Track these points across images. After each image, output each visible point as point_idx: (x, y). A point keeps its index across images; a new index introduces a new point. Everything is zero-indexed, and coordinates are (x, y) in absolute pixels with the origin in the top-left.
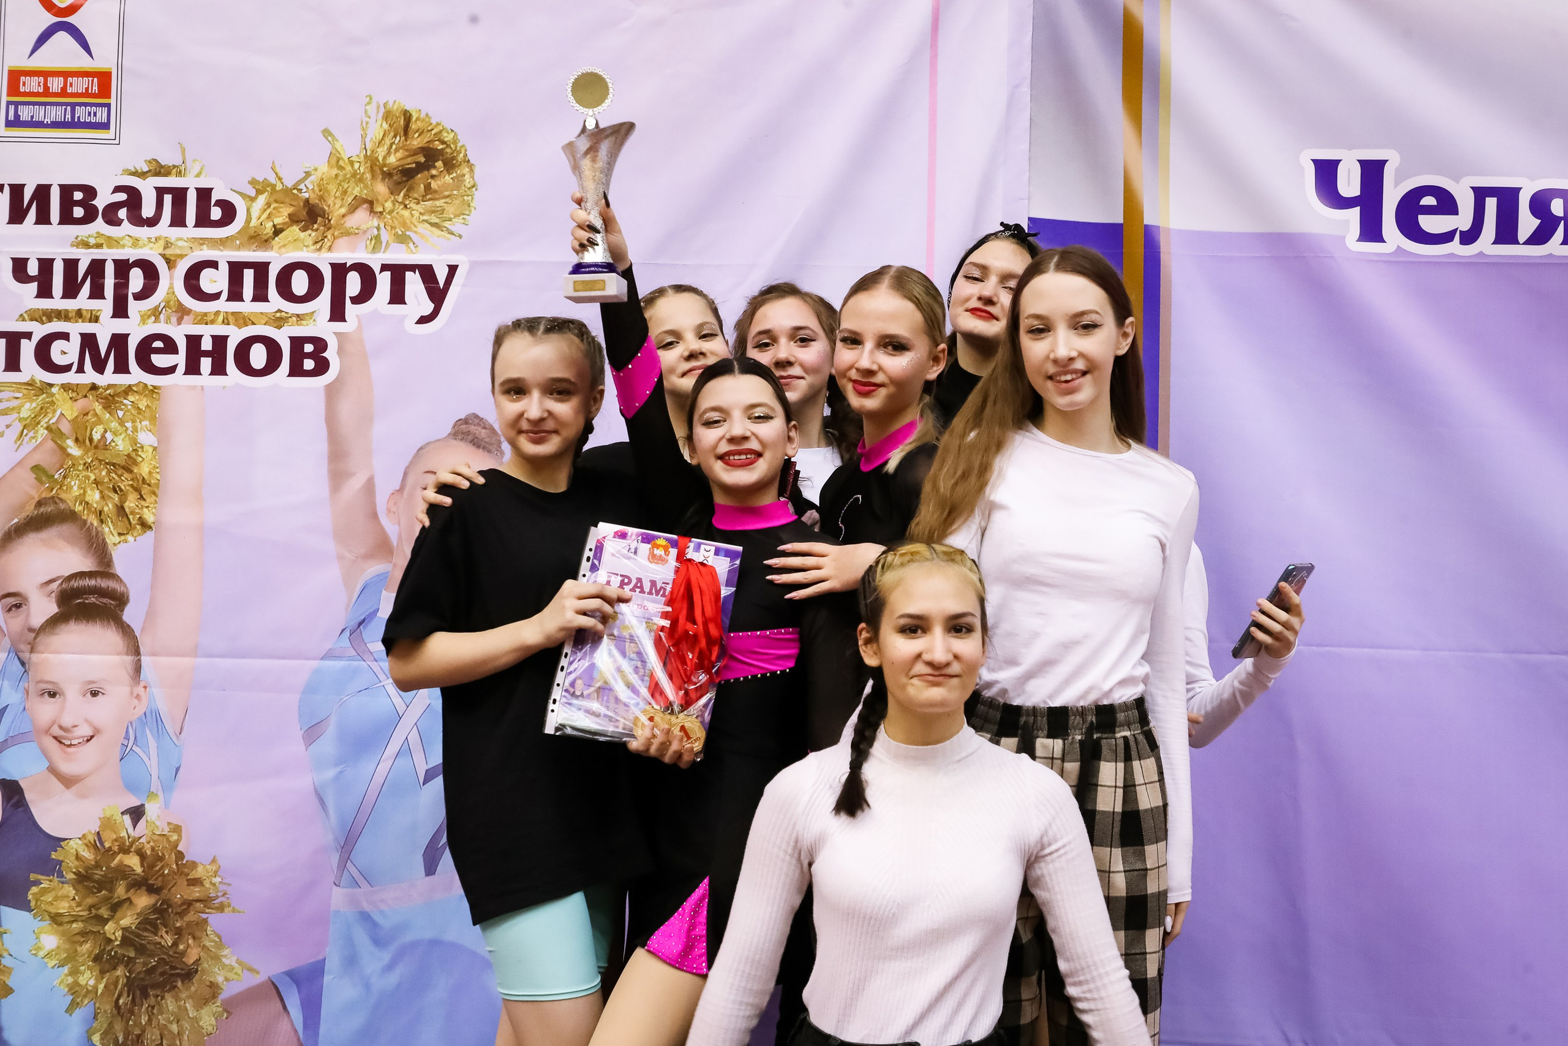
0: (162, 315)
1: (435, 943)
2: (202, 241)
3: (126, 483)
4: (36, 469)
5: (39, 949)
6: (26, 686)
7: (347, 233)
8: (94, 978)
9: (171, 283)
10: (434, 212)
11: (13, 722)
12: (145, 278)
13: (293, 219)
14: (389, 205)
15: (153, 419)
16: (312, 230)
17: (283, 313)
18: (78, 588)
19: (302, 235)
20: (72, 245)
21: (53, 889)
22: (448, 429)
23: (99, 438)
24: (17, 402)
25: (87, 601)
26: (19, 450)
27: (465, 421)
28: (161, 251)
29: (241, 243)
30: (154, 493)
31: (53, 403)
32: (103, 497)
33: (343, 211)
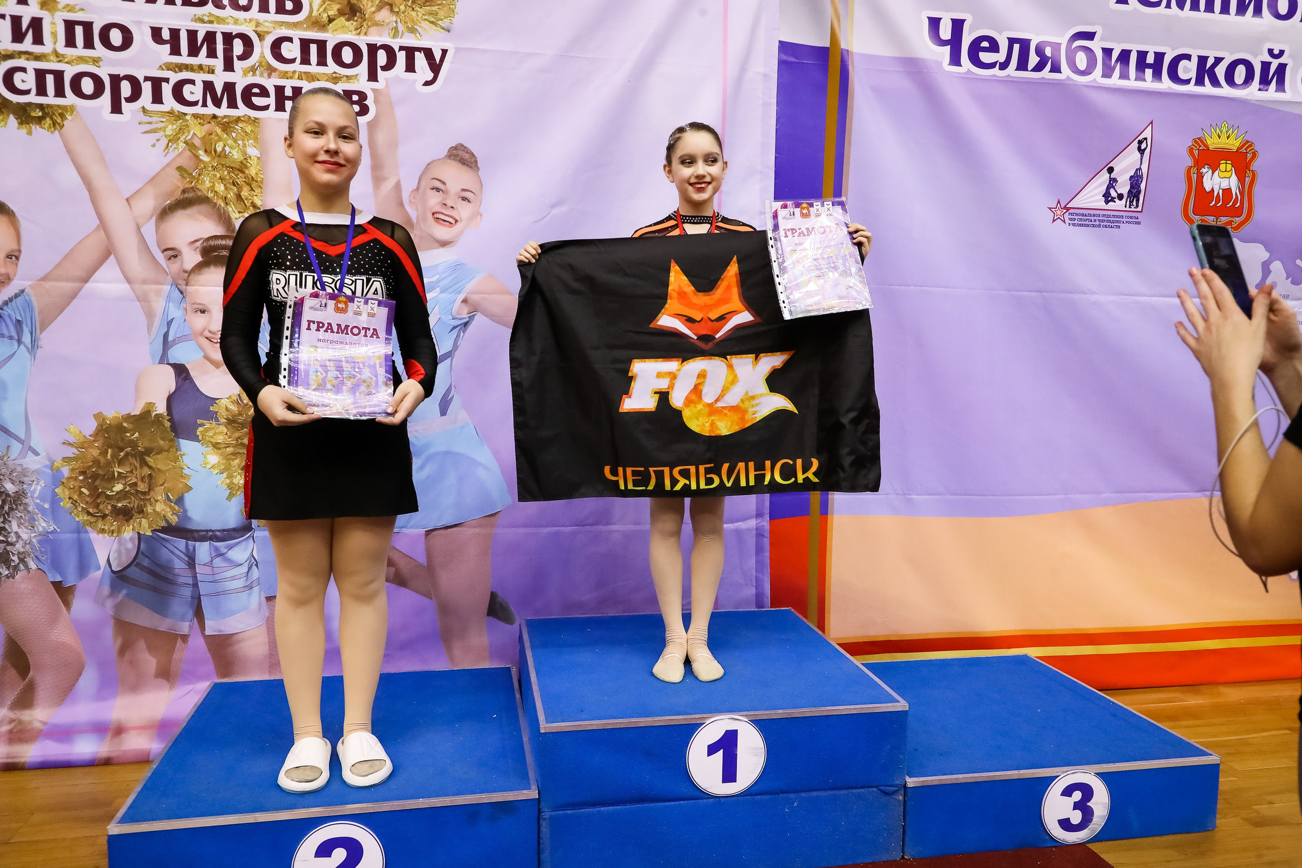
0: (257, 72)
1: (447, 453)
2: (282, 24)
3: (241, 180)
4: (180, 168)
5: (207, 463)
6: (185, 306)
7: (377, 24)
8: (242, 479)
9: (262, 50)
10: (431, 14)
11: (178, 328)
12: (244, 46)
13: (341, 13)
14: (402, 7)
15: (256, 139)
16: (354, 21)
17: (337, 74)
18: (214, 246)
19: (347, 23)
20: (192, 21)
21: (213, 429)
22: (445, 153)
23: (221, 150)
24: (161, 125)
25: (221, 254)
26: (167, 156)
27: (456, 148)
28: (254, 28)
29: (307, 26)
30: (260, 187)
31: (187, 126)
32: (226, 188)
33: (373, 9)
